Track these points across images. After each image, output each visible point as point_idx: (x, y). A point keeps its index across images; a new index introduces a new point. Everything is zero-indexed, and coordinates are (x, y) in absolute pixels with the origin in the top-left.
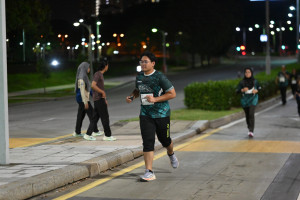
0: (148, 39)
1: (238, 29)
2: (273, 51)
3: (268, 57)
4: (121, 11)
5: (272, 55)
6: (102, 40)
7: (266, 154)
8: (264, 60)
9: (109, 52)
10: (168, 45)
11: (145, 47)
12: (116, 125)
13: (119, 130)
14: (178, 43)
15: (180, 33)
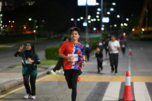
0: (27, 24)
1: (72, 20)
2: (90, 31)
3: (87, 34)
4: (13, 9)
5: (89, 33)
6: (3, 24)
7: (85, 82)
8: (85, 35)
9: (7, 30)
10: (37, 27)
11: (25, 28)
12: (10, 67)
13: (12, 70)
14: (42, 26)
15: (43, 21)
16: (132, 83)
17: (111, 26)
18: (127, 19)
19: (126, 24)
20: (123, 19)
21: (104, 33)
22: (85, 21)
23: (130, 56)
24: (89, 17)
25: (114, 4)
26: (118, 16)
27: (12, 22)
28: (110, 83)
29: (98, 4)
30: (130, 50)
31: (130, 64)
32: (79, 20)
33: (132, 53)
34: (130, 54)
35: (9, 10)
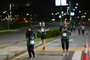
1: (53, 14)
4: (18, 8)
6: (12, 17)
8: (60, 23)
9: (14, 21)
10: (32, 19)
11: (25, 19)
12: (16, 43)
13: (17, 44)
14: (35, 18)
15: (35, 15)
16: (88, 52)
17: (76, 18)
18: (85, 13)
19: (84, 16)
20: (82, 13)
21: (72, 22)
22: (60, 15)
23: (87, 35)
24: (62, 12)
25: (77, 4)
26: (80, 12)
27: (17, 16)
28: (76, 51)
29: (67, 4)
30: (87, 32)
31: (87, 40)
32: (56, 14)
33: (88, 34)
34: (87, 34)
35: (15, 9)
